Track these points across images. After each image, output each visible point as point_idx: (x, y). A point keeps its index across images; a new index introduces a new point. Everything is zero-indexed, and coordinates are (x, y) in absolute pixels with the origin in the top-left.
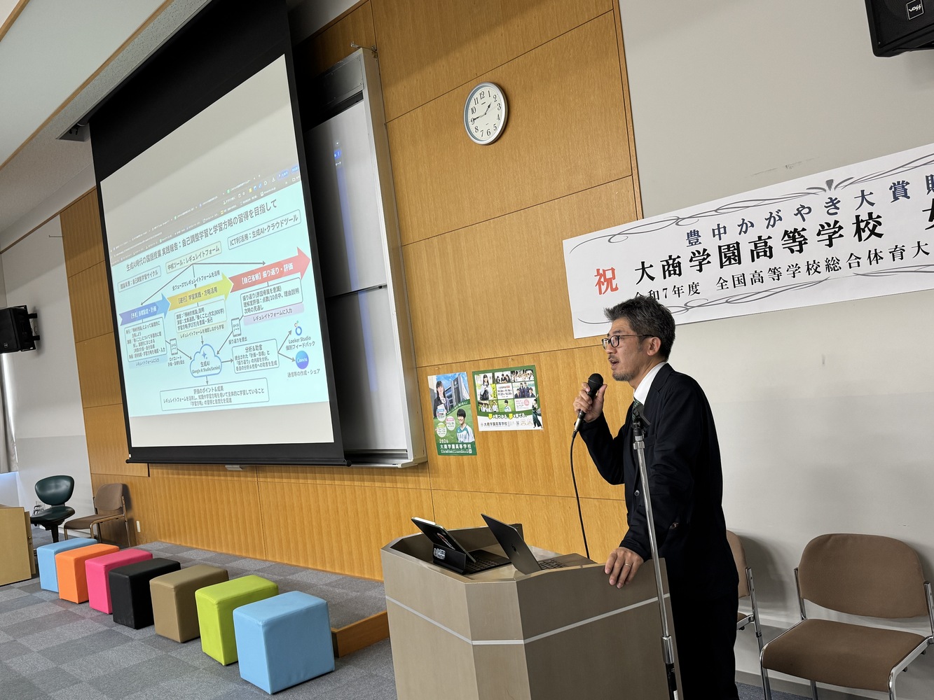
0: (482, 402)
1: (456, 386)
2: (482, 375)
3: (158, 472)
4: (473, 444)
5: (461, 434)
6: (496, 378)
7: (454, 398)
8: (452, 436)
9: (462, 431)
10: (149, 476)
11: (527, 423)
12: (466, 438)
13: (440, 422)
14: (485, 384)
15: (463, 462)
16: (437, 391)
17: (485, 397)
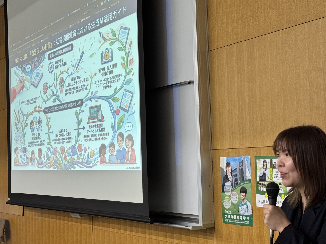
0: (261, 182)
1: (241, 168)
2: (262, 160)
3: (29, 213)
4: (251, 217)
5: (242, 207)
6: (273, 163)
7: (239, 176)
8: (235, 208)
9: (242, 205)
10: (23, 215)
12: (245, 211)
13: (227, 196)
14: (264, 167)
15: (242, 231)
16: (226, 171)
17: (263, 179)
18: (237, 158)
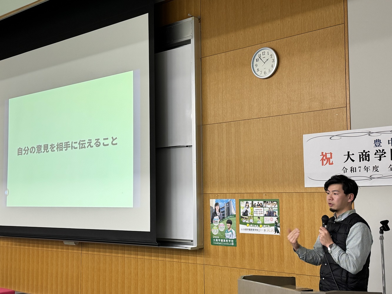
0: (244, 217)
1: (228, 206)
2: (245, 202)
4: (235, 240)
5: (228, 234)
6: (254, 204)
7: (226, 213)
8: (222, 234)
11: (271, 231)
12: (230, 236)
13: (215, 226)
15: (227, 250)
16: (215, 208)
17: (246, 214)
18: (225, 200)
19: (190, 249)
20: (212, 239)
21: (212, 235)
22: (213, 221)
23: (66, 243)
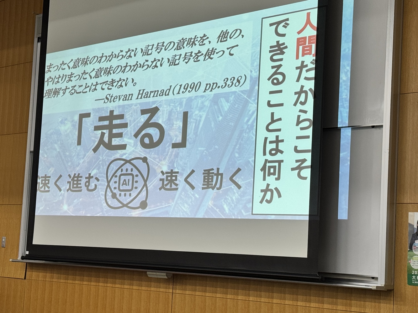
3: (38, 274)
10: (25, 278)
13: (416, 255)
19: (374, 288)
20: (410, 275)
21: (410, 269)
22: (413, 248)
23: (151, 274)
